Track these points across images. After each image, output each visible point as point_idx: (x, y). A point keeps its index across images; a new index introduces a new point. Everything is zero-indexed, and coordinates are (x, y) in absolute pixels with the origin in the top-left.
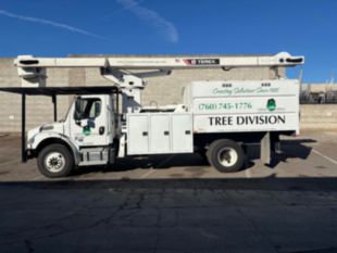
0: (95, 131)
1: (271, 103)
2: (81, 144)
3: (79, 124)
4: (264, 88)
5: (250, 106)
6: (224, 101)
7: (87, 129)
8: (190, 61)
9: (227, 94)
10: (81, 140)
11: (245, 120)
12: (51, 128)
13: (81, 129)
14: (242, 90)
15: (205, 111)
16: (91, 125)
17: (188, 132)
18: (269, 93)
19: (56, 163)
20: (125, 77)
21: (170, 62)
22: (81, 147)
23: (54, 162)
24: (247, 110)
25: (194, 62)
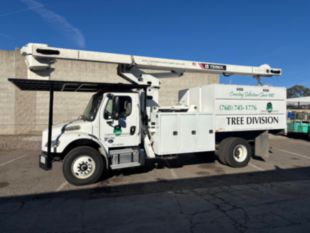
0: (126, 130)
1: (269, 105)
2: (111, 145)
3: (110, 123)
4: (265, 93)
5: (255, 108)
6: (238, 103)
7: (117, 129)
8: (204, 65)
9: (240, 97)
10: (111, 141)
11: (253, 120)
12: (78, 128)
13: (112, 129)
14: (250, 95)
15: (225, 112)
16: (123, 124)
17: (211, 132)
18: (268, 98)
19: (85, 168)
20: (143, 76)
21: (188, 64)
22: (110, 149)
23: (83, 167)
24: (254, 112)
25: (207, 66)
